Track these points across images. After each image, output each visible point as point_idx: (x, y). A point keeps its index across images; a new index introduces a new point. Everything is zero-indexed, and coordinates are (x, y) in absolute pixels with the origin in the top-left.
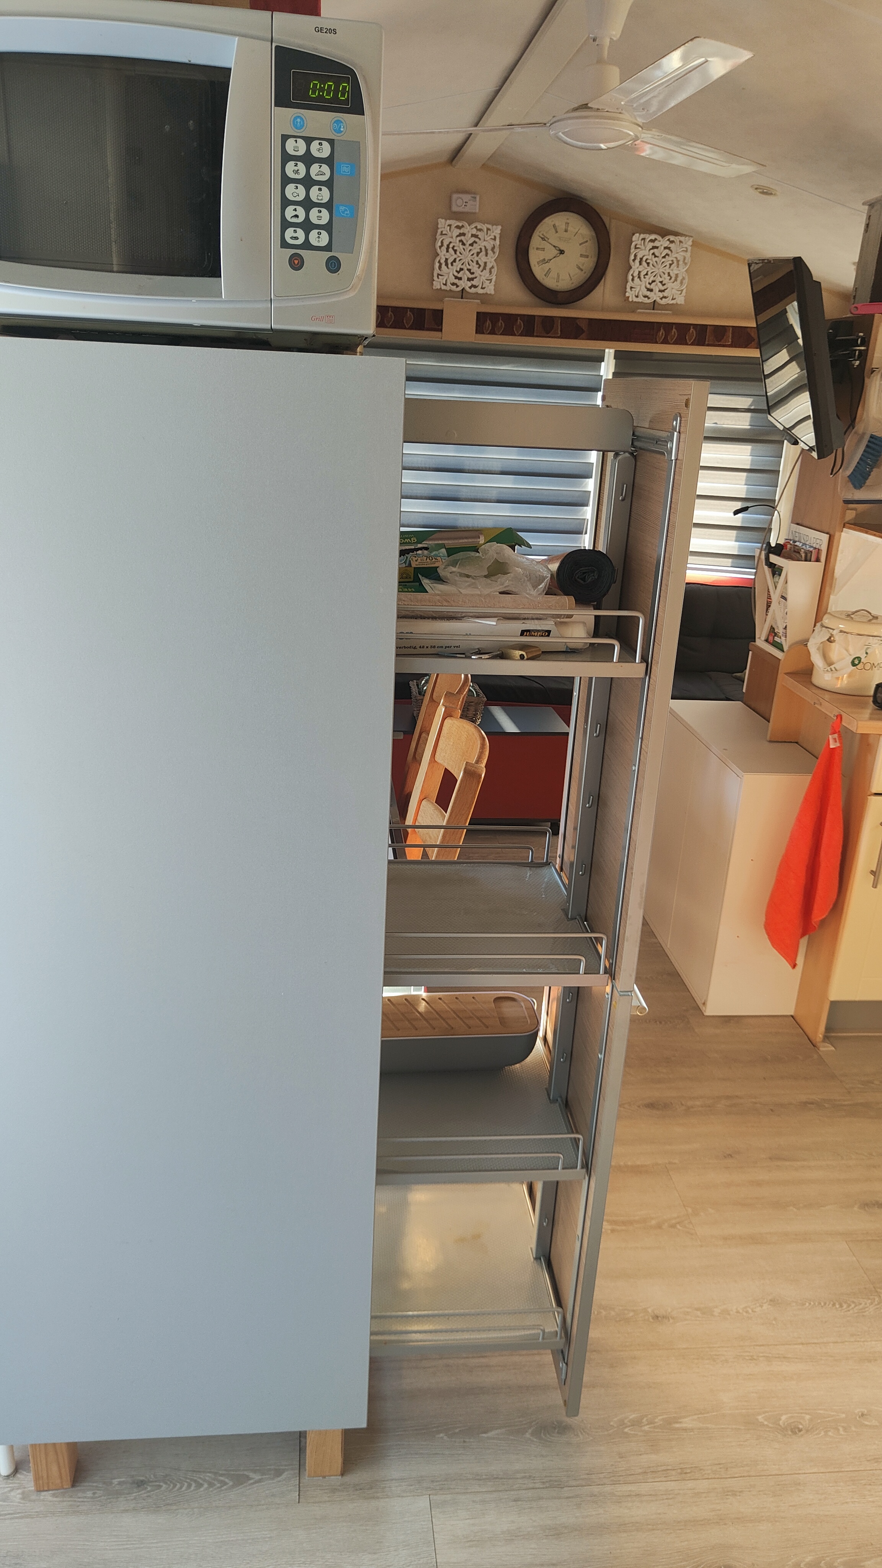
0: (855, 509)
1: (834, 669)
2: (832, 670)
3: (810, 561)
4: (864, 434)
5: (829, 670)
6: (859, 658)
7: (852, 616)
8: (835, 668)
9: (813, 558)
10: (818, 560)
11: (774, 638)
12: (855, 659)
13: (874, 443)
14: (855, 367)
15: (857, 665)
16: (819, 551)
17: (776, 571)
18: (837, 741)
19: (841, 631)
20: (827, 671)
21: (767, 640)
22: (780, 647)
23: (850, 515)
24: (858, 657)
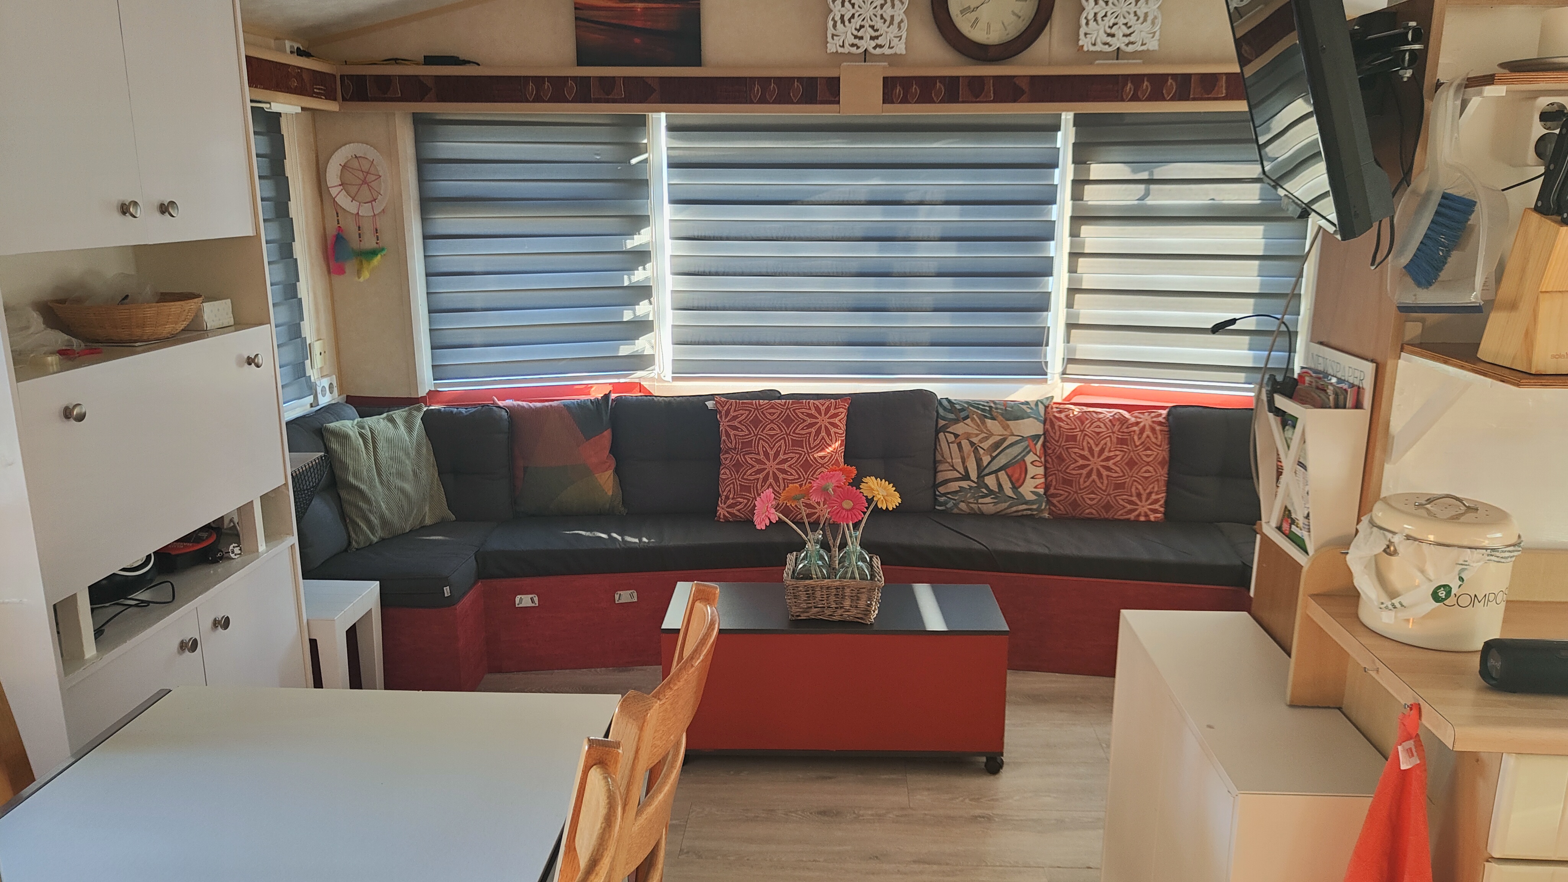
0: (1423, 321)
1: (1398, 605)
2: (1395, 608)
3: (1345, 407)
4: (1429, 193)
5: (1390, 607)
6: (1447, 588)
7: (1428, 506)
8: (1400, 603)
9: (1350, 402)
10: (1358, 405)
11: (1290, 528)
12: (1439, 587)
13: (1450, 208)
14: (1405, 79)
15: (1445, 599)
16: (1359, 390)
17: (1287, 421)
18: (1415, 754)
19: (1408, 537)
20: (1387, 607)
21: (1279, 528)
22: (1301, 545)
23: (1413, 330)
24: (1444, 586)
